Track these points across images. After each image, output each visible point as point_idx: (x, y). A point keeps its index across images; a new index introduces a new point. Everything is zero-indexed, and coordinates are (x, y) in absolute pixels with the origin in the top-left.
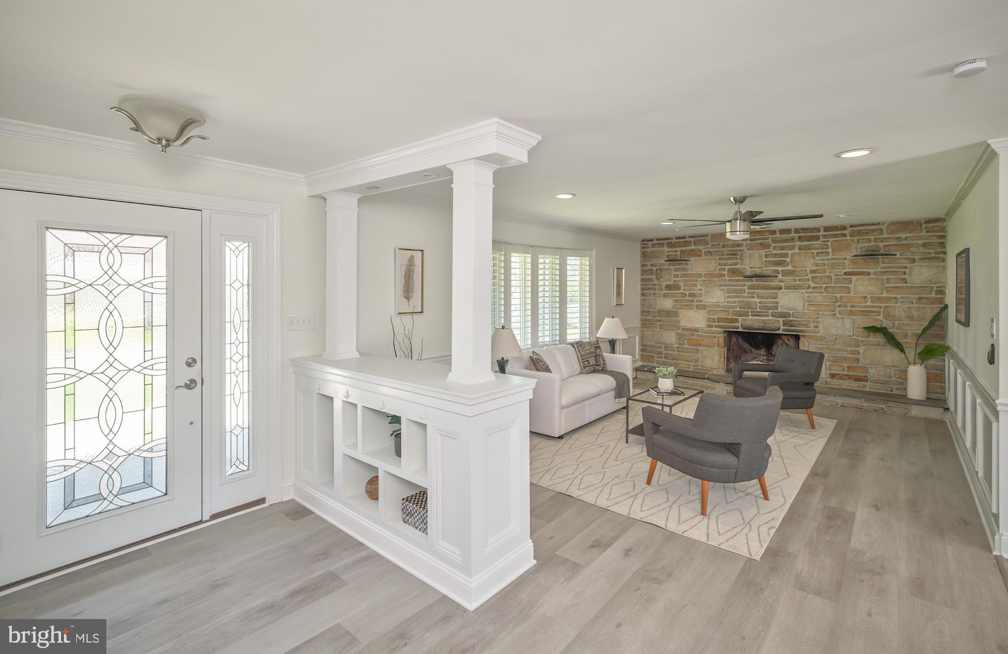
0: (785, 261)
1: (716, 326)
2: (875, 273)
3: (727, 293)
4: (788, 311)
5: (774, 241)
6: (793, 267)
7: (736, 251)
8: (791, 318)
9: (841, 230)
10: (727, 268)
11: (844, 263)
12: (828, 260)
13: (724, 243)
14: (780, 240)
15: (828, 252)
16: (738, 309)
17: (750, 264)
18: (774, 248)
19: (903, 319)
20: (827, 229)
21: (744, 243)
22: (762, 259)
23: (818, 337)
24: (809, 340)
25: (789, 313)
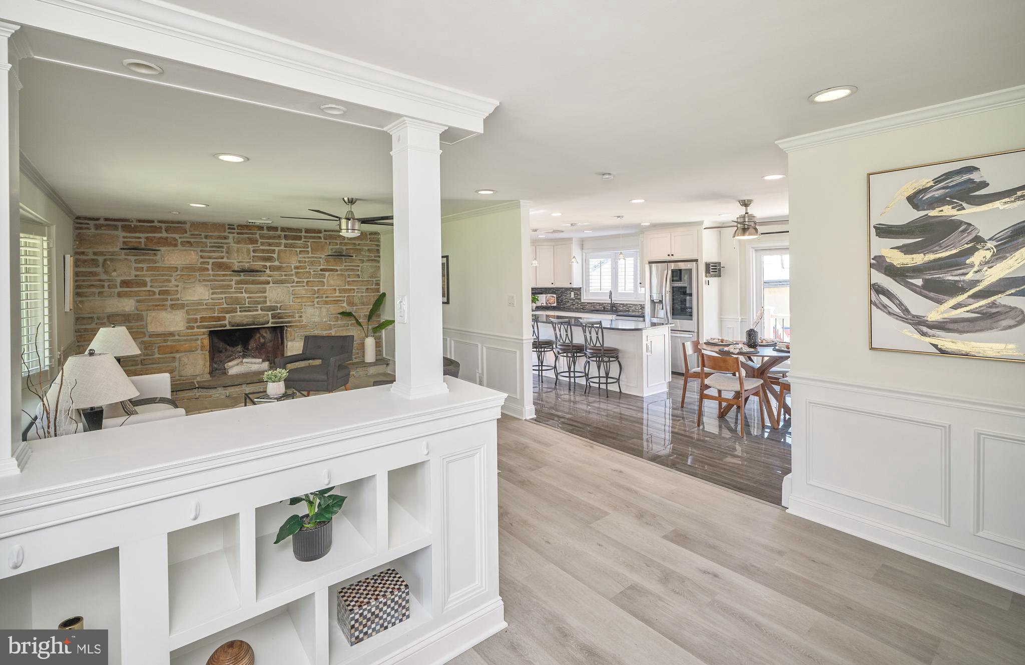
0: (273, 257)
1: (198, 327)
2: (341, 270)
3: (212, 289)
4: (276, 305)
5: (262, 237)
6: (280, 263)
7: (221, 243)
8: (279, 311)
9: (317, 233)
10: (211, 261)
11: (320, 261)
12: (308, 257)
13: (207, 234)
14: (267, 237)
15: (308, 251)
16: (225, 306)
17: (238, 259)
18: (262, 244)
19: (358, 304)
20: (308, 231)
21: (231, 236)
22: (249, 253)
23: (302, 326)
24: (295, 329)
25: (277, 306)
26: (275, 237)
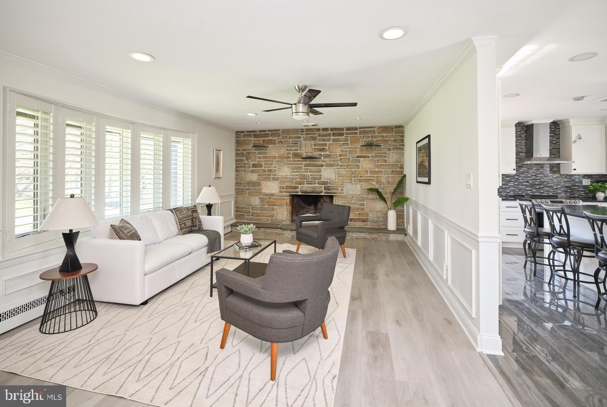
0: (325, 148)
1: (285, 192)
2: (372, 157)
3: (292, 169)
4: (327, 181)
5: (319, 135)
6: (330, 152)
7: (297, 141)
8: (329, 185)
9: (355, 130)
10: (292, 152)
11: (356, 150)
12: (348, 148)
13: (290, 136)
14: (322, 135)
15: (348, 143)
16: (298, 180)
17: (305, 150)
18: (319, 140)
19: (385, 183)
20: (348, 129)
21: (302, 136)
22: (312, 147)
23: (343, 196)
24: (338, 198)
25: (327, 182)
26: (327, 135)
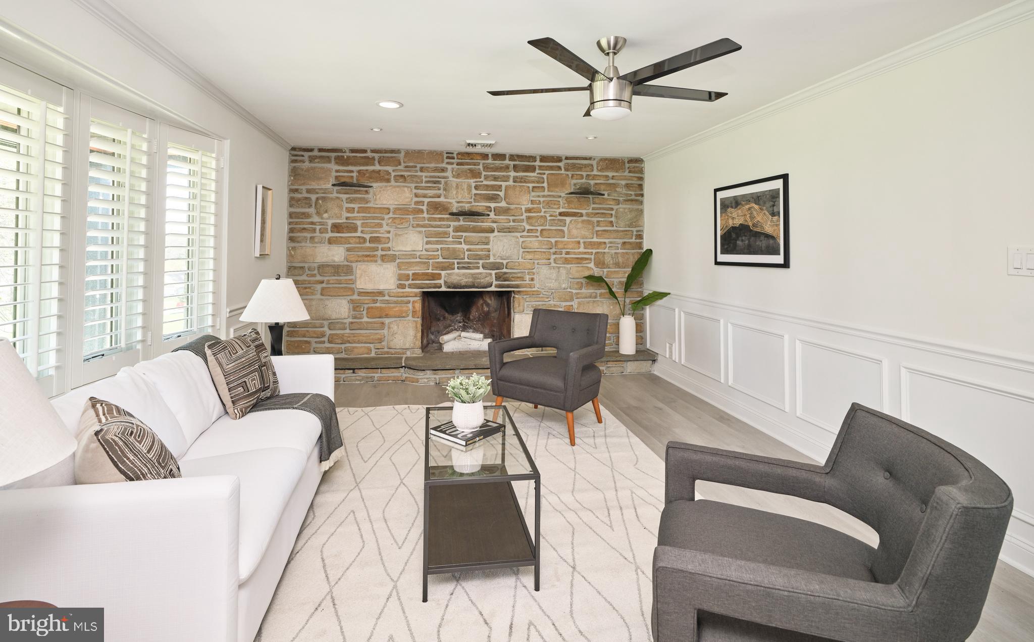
0: (499, 195)
1: (410, 286)
2: (588, 215)
3: (426, 237)
4: (501, 261)
5: (486, 168)
6: (507, 204)
7: (439, 177)
8: (505, 270)
9: (557, 162)
10: (426, 200)
11: (559, 201)
12: (544, 196)
13: (423, 165)
14: (492, 168)
15: (543, 187)
16: (441, 260)
17: (457, 197)
18: (486, 178)
19: (611, 266)
20: (544, 159)
21: (449, 167)
22: (471, 191)
23: (534, 293)
24: (525, 297)
25: (502, 263)
26: (501, 168)
